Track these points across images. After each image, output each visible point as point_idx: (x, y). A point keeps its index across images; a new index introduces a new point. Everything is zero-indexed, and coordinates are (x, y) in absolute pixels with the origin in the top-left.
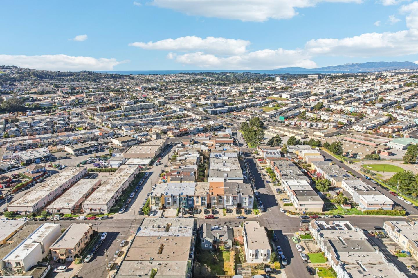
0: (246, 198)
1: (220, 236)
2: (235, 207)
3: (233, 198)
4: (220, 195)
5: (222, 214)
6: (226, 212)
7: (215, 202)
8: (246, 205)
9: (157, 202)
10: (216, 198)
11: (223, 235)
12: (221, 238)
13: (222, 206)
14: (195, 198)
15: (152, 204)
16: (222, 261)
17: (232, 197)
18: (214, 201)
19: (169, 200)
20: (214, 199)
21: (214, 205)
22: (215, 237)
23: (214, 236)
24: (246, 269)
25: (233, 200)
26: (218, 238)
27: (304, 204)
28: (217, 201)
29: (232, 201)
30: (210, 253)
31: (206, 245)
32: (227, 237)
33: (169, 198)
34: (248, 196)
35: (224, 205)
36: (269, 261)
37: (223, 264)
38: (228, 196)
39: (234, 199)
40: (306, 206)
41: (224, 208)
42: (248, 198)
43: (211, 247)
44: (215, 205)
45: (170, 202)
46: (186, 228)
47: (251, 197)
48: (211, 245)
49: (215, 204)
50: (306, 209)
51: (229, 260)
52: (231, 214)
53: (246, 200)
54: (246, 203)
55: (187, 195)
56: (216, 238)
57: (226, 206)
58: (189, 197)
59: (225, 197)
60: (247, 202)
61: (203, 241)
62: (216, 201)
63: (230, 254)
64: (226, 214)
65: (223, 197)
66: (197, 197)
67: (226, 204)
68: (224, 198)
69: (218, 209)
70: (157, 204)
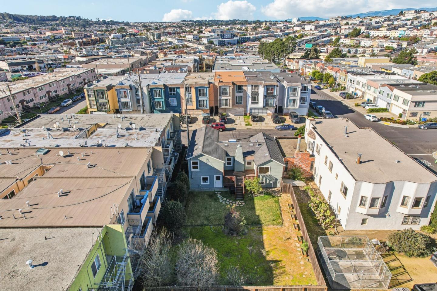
0: (294, 90)
1: (246, 154)
2: (269, 112)
3: (268, 90)
4: (238, 84)
5: (243, 124)
6: (250, 120)
7: (226, 100)
8: (294, 105)
9: (100, 101)
10: (228, 90)
11: (252, 152)
12: (248, 158)
13: (241, 110)
14: (182, 92)
15: (91, 107)
16: (257, 223)
17: (264, 87)
18: (224, 97)
19: (126, 97)
20: (225, 92)
21: (223, 107)
22: (231, 154)
23: (227, 154)
24: (350, 250)
25: (267, 93)
26: (239, 158)
27: (424, 102)
28: (231, 97)
29: (265, 97)
30: (217, 200)
31: (205, 179)
32: (267, 154)
33: (125, 92)
34: (300, 84)
35: (245, 107)
36: (425, 222)
37: (261, 233)
38: (255, 86)
39: (270, 92)
40: (427, 107)
41: (245, 114)
42: (299, 90)
43: (218, 184)
44: (227, 107)
45: (129, 100)
46: (143, 132)
47: (305, 87)
48: (218, 178)
49: (226, 105)
50: (425, 113)
51: (278, 220)
52: (263, 123)
53: (294, 94)
54: (294, 101)
55: (164, 85)
56: (234, 160)
57: (251, 109)
58: (170, 88)
59: (249, 90)
60: (298, 99)
61: (196, 168)
62: (229, 97)
63: (277, 202)
64: (252, 123)
65: (244, 88)
66: (188, 89)
67: (250, 105)
68: (246, 93)
69: (232, 116)
70: (100, 104)
